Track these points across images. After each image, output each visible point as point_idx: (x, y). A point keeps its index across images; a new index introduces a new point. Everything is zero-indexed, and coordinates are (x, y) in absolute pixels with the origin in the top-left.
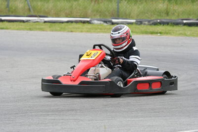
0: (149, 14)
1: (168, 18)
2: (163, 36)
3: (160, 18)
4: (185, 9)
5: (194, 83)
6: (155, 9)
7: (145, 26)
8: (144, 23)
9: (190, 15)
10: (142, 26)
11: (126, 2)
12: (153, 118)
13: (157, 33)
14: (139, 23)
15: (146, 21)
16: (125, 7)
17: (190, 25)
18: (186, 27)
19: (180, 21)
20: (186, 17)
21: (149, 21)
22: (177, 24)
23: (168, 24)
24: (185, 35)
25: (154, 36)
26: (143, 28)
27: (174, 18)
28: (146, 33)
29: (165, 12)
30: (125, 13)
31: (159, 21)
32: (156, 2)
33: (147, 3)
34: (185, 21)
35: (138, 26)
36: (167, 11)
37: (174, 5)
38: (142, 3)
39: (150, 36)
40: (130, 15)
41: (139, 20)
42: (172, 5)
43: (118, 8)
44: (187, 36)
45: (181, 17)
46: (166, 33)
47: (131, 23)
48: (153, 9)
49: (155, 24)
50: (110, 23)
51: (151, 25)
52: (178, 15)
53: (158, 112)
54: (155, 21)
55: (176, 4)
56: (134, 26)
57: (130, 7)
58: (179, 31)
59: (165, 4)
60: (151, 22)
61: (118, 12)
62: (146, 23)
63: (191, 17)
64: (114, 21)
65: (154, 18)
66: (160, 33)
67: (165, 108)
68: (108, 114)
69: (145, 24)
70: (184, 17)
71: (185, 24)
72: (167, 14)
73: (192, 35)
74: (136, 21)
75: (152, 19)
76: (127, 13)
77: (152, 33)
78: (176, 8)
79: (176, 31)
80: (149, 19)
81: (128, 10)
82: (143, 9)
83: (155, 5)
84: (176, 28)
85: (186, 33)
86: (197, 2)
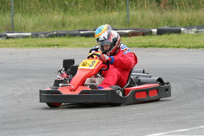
0: (45, 26)
1: (64, 29)
2: (60, 49)
3: (56, 30)
4: (81, 20)
6: (51, 21)
7: (41, 39)
8: (40, 35)
9: (86, 25)
10: (39, 38)
11: (20, 15)
12: (54, 133)
13: (54, 45)
14: (35, 36)
15: (42, 34)
16: (19, 20)
17: (87, 36)
18: (83, 38)
19: (77, 32)
20: (83, 28)
21: (45, 34)
22: (74, 35)
23: (64, 35)
24: (83, 46)
25: (51, 49)
26: (39, 41)
27: (70, 29)
28: (43, 46)
29: (61, 23)
30: (21, 27)
31: (55, 33)
32: (51, 14)
33: (42, 15)
34: (82, 32)
35: (34, 39)
36: (63, 23)
37: (69, 16)
38: (37, 16)
39: (47, 48)
40: (25, 28)
41: (35, 33)
42: (67, 16)
43: (12, 22)
44: (84, 47)
45: (78, 28)
46: (64, 45)
47: (27, 37)
48: (49, 21)
49: (52, 36)
50: (5, 38)
51: (47, 37)
52: (75, 26)
53: (59, 127)
54: (51, 33)
55: (73, 15)
56: (30, 39)
57: (25, 20)
58: (77, 42)
59: (60, 15)
60: (48, 35)
61: (13, 25)
62: (43, 35)
63: (88, 28)
64: (9, 35)
65: (50, 30)
66: (57, 45)
67: (66, 123)
68: (8, 132)
69: (41, 37)
70: (81, 28)
71: (82, 35)
72: (64, 25)
73: (90, 46)
74: (32, 34)
75: (48, 31)
76: (22, 26)
77: (49, 46)
78: (72, 18)
79: (74, 42)
80: (46, 32)
81: (22, 23)
82: (38, 22)
83: (50, 17)
84: (73, 40)
85: (84, 44)
86: (93, 12)
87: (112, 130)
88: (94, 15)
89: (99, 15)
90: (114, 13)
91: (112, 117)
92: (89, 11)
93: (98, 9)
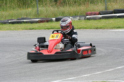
4: (9, 14)
5: (18, 59)
17: (13, 23)
18: (11, 25)
19: (6, 21)
20: (11, 19)
22: (5, 23)
24: (10, 29)
27: (3, 20)
34: (10, 21)
44: (11, 30)
45: (7, 19)
52: (5, 17)
55: (4, 10)
58: (7, 27)
63: (13, 18)
70: (9, 19)
71: (10, 23)
73: (15, 29)
78: (3, 13)
79: (5, 28)
84: (4, 26)
85: (11, 28)
86: (16, 9)
87: (28, 80)
88: (17, 10)
89: (20, 10)
90: (29, 9)
91: (28, 72)
92: (14, 9)
93: (19, 7)
